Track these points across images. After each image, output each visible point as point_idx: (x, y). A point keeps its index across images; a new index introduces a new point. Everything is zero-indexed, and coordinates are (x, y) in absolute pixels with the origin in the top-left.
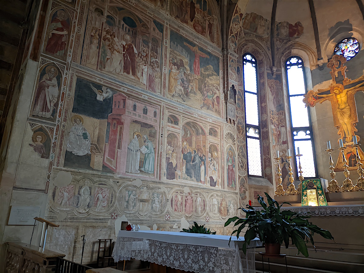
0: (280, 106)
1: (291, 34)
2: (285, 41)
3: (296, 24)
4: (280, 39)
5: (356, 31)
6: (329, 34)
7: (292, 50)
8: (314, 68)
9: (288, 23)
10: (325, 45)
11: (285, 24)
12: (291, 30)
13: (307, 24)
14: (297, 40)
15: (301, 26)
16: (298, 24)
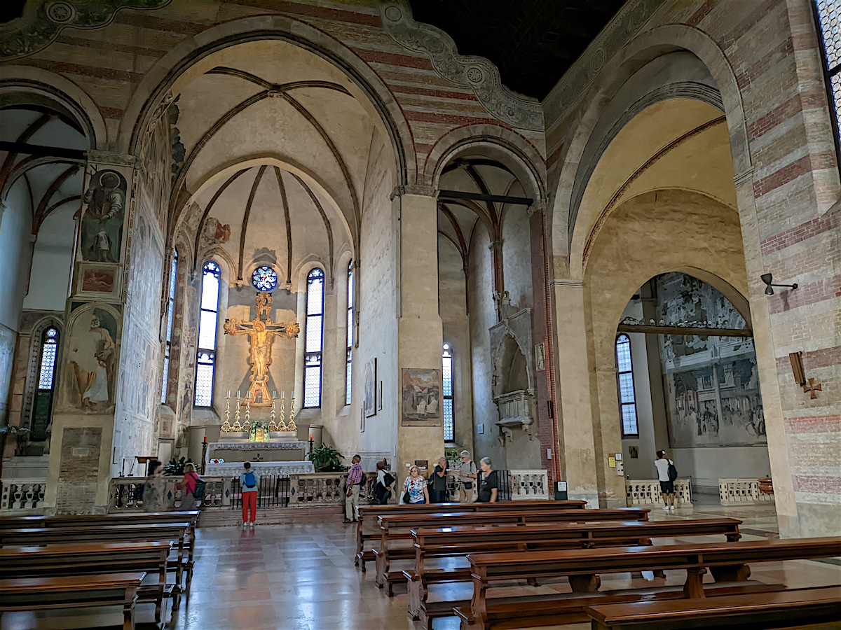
0: (193, 320)
1: (218, 235)
2: (210, 242)
3: (225, 226)
4: (206, 237)
5: (279, 267)
6: (254, 255)
7: (215, 255)
8: (232, 286)
9: (218, 221)
10: (247, 265)
11: (215, 221)
12: (218, 231)
13: (235, 231)
14: (222, 245)
15: (229, 230)
16: (226, 227)
